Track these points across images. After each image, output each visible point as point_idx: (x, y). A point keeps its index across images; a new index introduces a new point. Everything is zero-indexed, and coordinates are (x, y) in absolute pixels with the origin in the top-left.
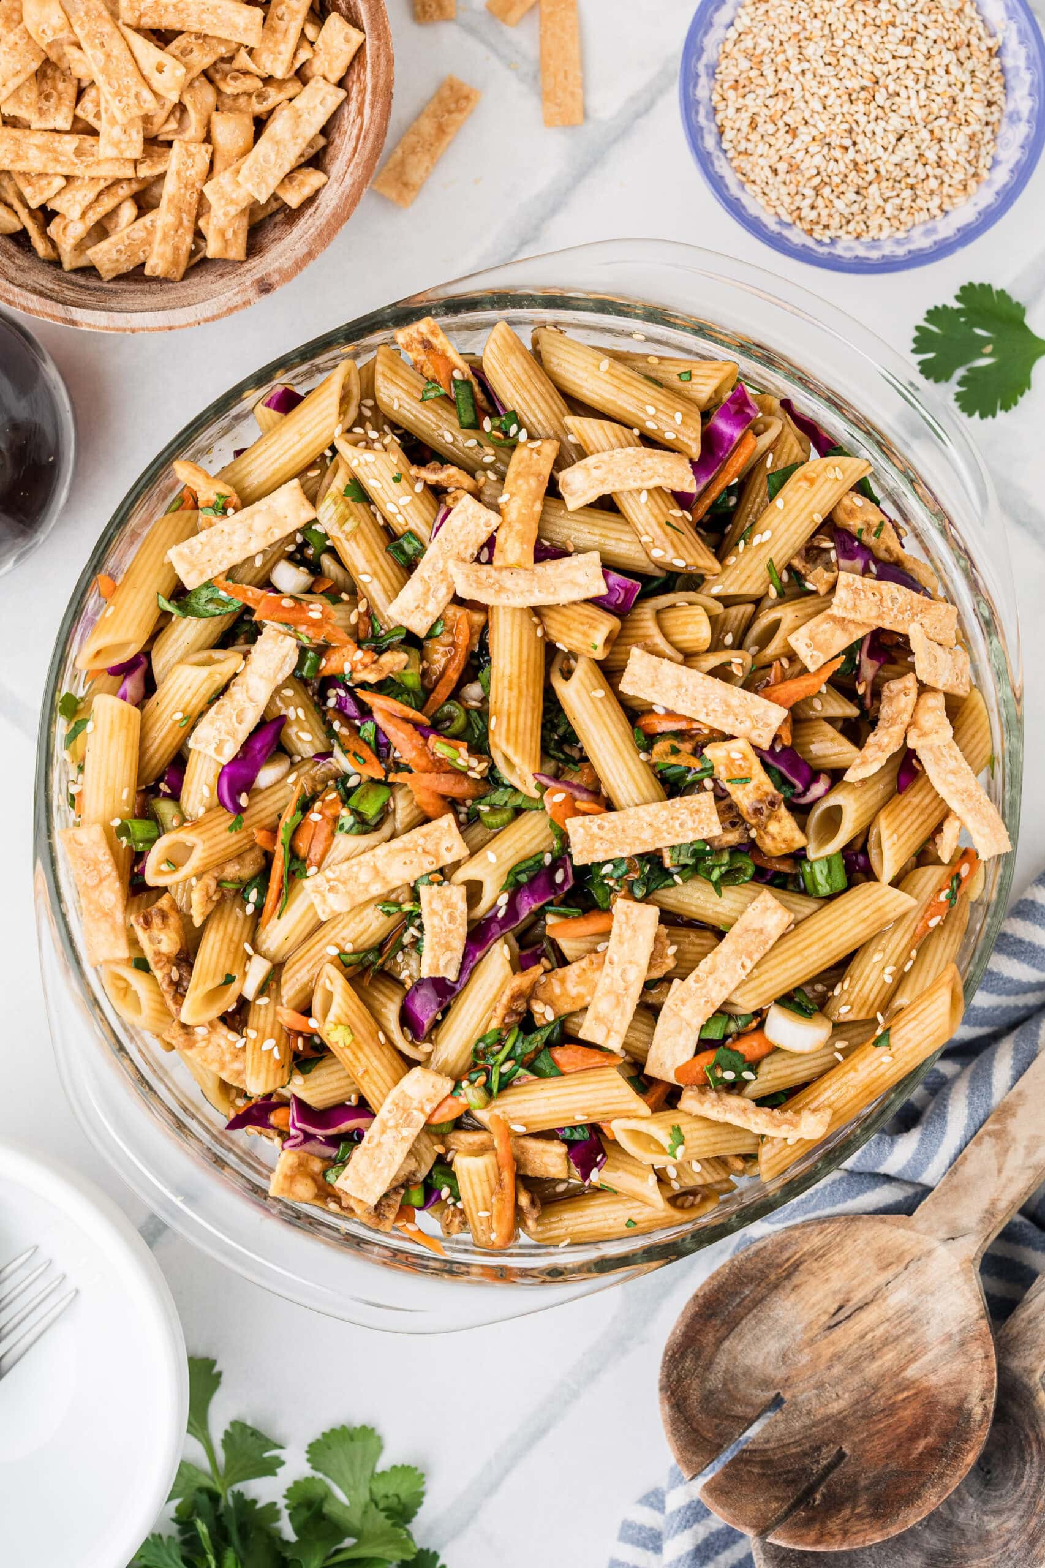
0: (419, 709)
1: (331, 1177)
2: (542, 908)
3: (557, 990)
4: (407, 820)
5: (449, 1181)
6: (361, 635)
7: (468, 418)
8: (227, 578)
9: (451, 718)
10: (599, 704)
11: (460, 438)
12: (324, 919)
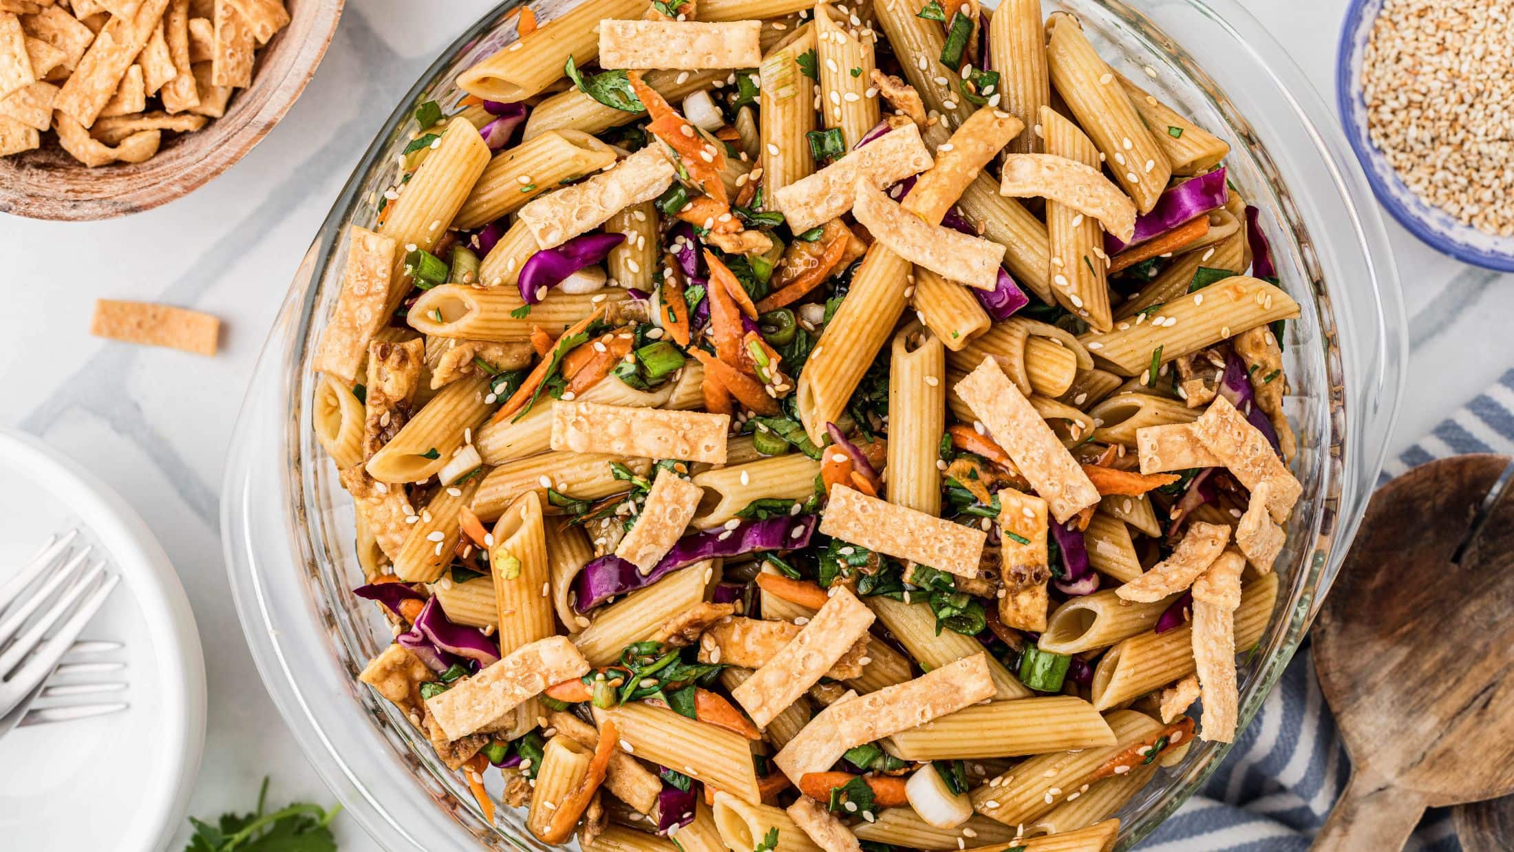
0: (756, 301)
1: (426, 691)
2: (765, 552)
3: (736, 637)
4: (683, 399)
5: (534, 756)
6: (740, 201)
7: (953, 55)
8: (643, 78)
9: (779, 326)
10: (927, 392)
11: (933, 70)
12: (554, 447)
